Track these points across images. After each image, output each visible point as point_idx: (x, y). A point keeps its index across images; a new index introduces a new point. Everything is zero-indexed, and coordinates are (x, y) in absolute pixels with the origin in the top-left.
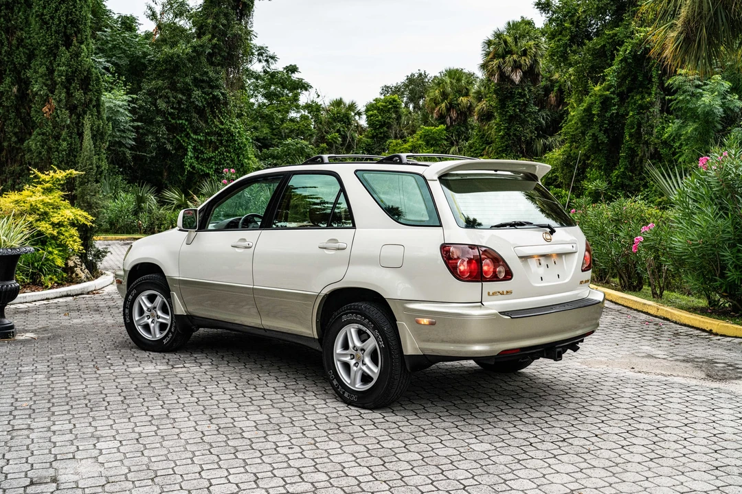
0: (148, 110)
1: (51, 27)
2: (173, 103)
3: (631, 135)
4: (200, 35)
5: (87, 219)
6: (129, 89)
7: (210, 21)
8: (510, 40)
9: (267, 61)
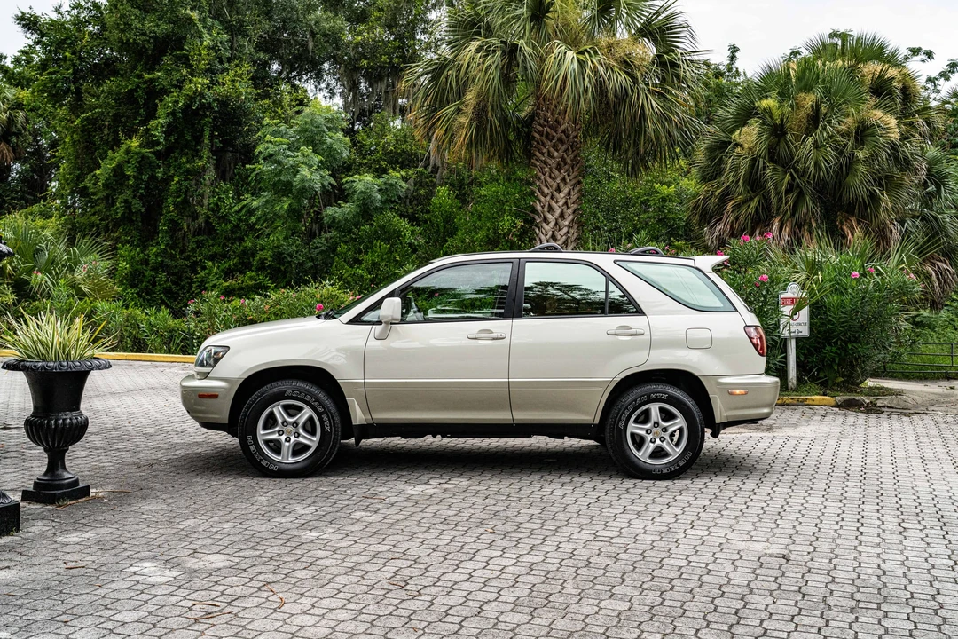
3: (176, 206)
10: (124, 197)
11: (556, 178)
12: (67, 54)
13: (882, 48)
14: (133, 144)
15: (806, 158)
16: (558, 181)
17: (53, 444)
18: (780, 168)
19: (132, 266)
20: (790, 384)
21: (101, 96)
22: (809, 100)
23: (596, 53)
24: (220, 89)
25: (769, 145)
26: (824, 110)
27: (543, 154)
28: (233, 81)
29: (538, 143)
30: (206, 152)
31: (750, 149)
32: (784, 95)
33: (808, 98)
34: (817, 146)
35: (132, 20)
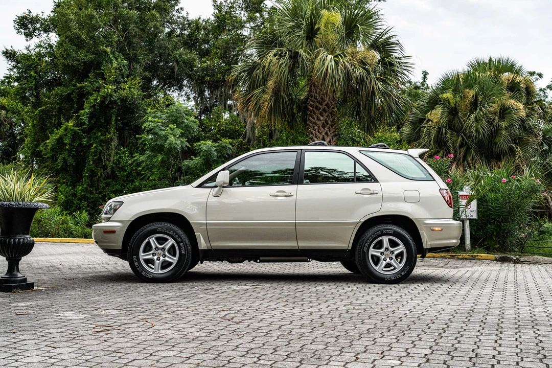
10: (63, 156)
11: (322, 133)
12: (32, 73)
13: (513, 65)
14: (69, 125)
15: (471, 127)
16: (323, 134)
17: (12, 255)
18: (455, 133)
19: (66, 197)
20: (467, 248)
21: (50, 97)
22: (471, 93)
23: (345, 56)
24: (122, 92)
25: (448, 120)
26: (480, 99)
27: (314, 118)
28: (130, 88)
29: (311, 112)
30: (112, 130)
31: (437, 122)
32: (456, 91)
33: (470, 92)
34: (476, 119)
35: (71, 52)
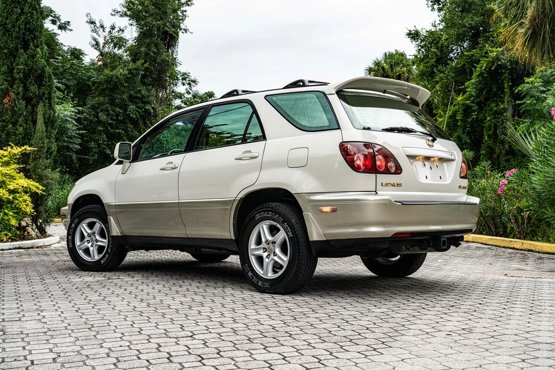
0: (91, 121)
1: (12, 34)
2: (112, 115)
3: (489, 136)
4: (134, 61)
5: (38, 188)
6: (76, 104)
7: (142, 49)
8: (386, 66)
9: (189, 84)
30: (506, 98)
